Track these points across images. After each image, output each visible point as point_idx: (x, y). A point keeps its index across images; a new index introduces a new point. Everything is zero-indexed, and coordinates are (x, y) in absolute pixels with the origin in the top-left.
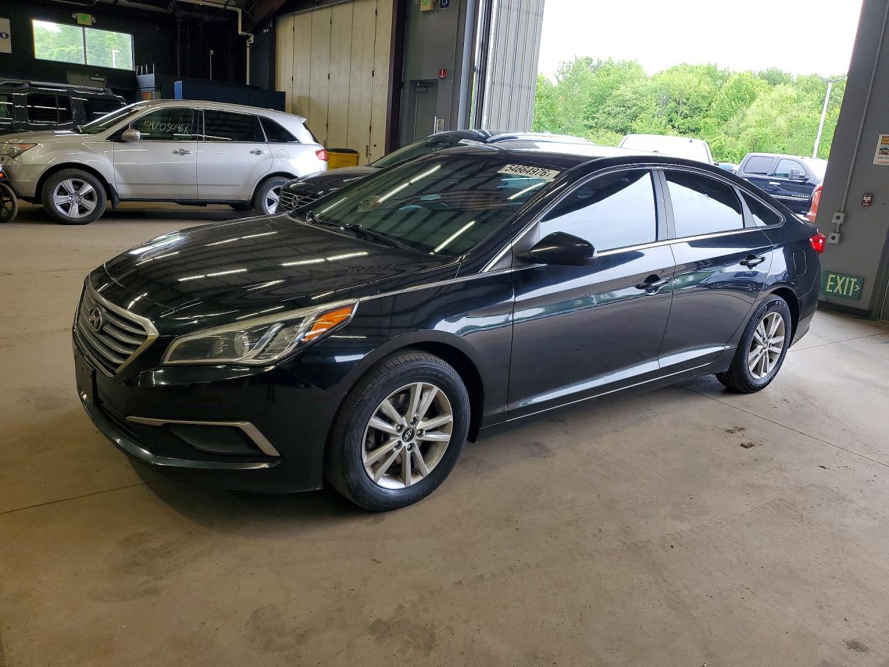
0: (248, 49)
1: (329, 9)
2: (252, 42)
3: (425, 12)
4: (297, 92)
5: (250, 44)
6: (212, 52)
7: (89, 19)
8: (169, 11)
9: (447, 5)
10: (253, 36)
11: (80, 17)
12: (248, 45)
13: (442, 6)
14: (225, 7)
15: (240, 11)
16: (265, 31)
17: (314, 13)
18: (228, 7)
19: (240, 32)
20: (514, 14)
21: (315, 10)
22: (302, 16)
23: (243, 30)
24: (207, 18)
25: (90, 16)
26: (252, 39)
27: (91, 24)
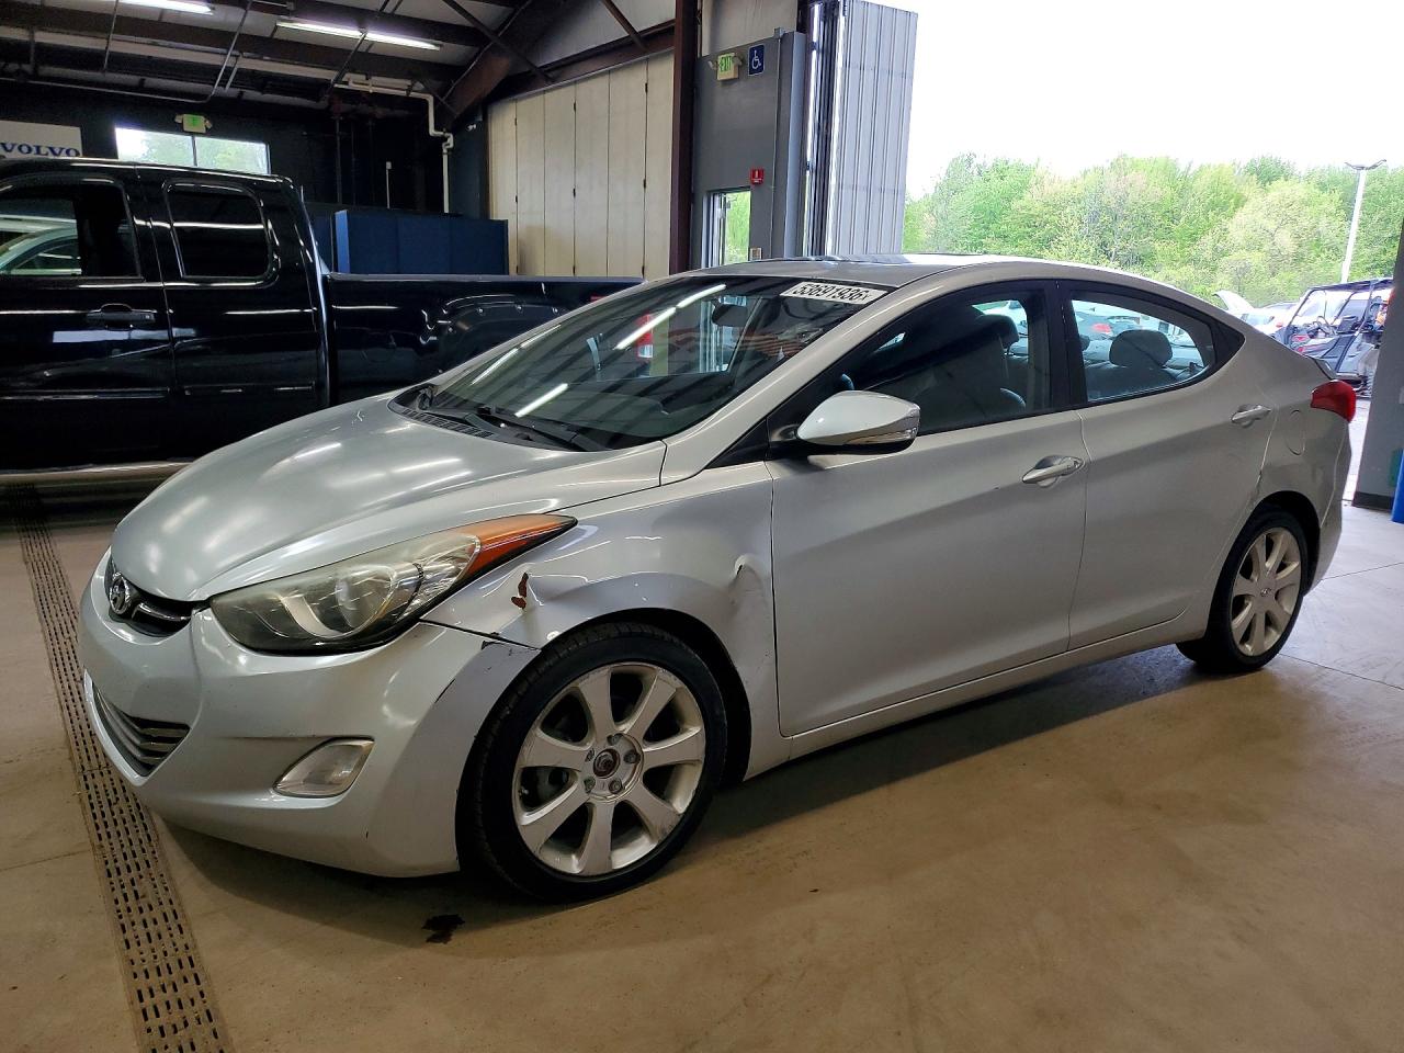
0: (445, 158)
1: (572, 88)
2: (451, 146)
3: (726, 82)
4: (524, 221)
5: (448, 150)
6: (389, 165)
7: (201, 122)
8: (323, 104)
9: (761, 69)
10: (452, 136)
11: (187, 120)
12: (445, 151)
13: (752, 72)
14: (408, 94)
15: (430, 99)
16: (471, 127)
17: (547, 95)
18: (413, 94)
19: (432, 131)
20: (869, 76)
21: (548, 91)
22: (529, 100)
23: (436, 128)
24: (380, 112)
25: (202, 118)
26: (451, 141)
27: (204, 131)
